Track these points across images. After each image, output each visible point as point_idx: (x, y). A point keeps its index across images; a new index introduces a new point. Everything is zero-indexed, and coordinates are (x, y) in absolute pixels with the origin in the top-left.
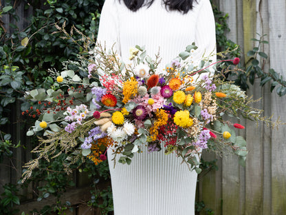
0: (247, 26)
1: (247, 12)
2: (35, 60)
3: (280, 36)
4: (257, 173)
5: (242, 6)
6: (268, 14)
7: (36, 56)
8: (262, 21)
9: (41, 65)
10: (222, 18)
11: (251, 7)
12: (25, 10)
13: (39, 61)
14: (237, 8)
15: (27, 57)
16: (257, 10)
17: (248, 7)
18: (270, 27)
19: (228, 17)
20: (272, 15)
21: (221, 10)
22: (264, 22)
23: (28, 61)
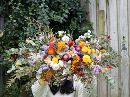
0: (101, 28)
1: (101, 22)
2: (6, 42)
3: (114, 33)
4: (105, 92)
5: (99, 19)
6: (110, 23)
7: (7, 40)
8: (107, 26)
9: (9, 44)
10: (90, 24)
11: (102, 20)
12: (5, 20)
13: (8, 43)
14: (97, 20)
15: (3, 41)
16: (105, 21)
17: (101, 20)
18: (110, 29)
19: (93, 24)
20: (111, 23)
21: (90, 21)
22: (108, 26)
23: (3, 42)
